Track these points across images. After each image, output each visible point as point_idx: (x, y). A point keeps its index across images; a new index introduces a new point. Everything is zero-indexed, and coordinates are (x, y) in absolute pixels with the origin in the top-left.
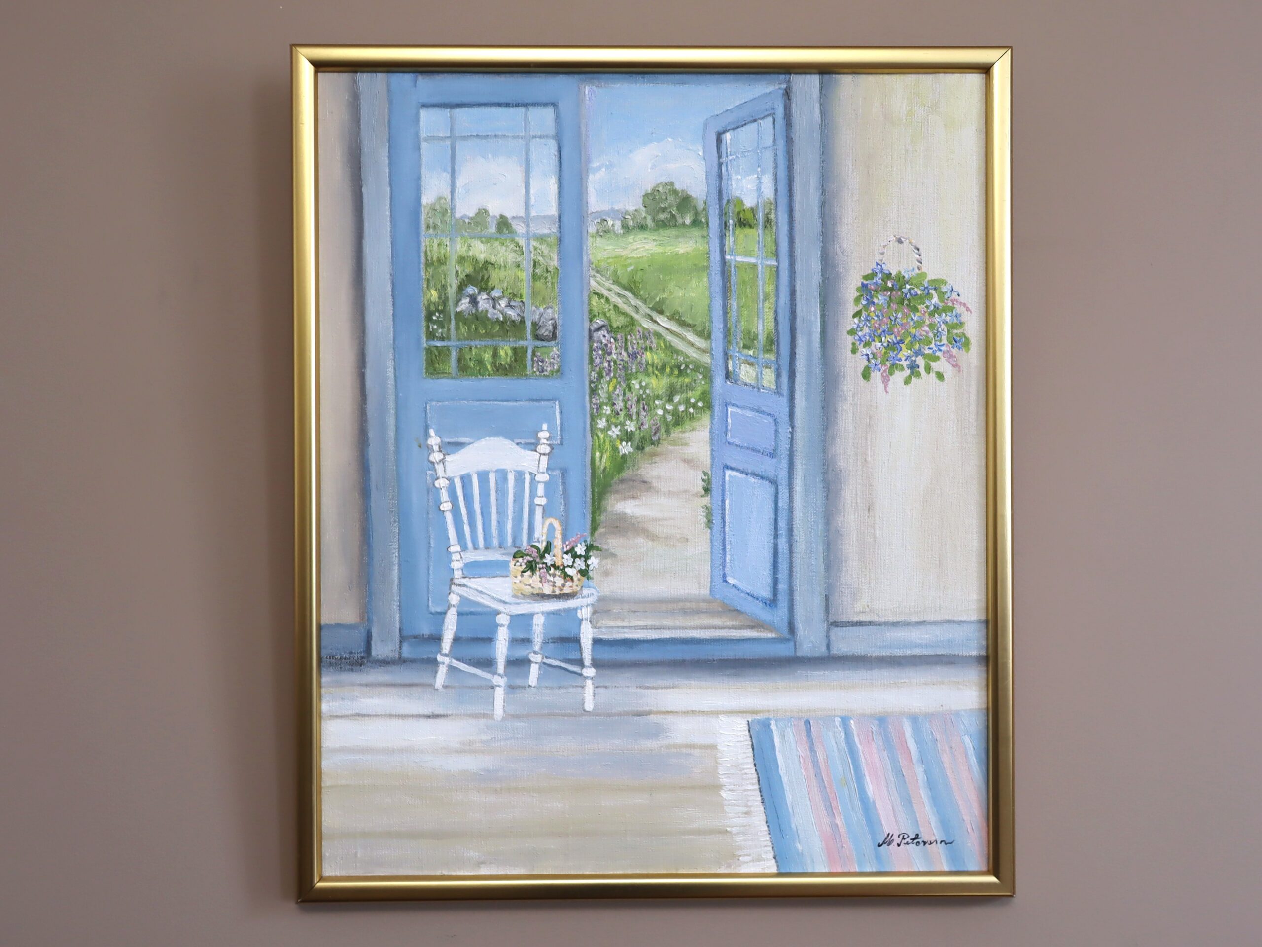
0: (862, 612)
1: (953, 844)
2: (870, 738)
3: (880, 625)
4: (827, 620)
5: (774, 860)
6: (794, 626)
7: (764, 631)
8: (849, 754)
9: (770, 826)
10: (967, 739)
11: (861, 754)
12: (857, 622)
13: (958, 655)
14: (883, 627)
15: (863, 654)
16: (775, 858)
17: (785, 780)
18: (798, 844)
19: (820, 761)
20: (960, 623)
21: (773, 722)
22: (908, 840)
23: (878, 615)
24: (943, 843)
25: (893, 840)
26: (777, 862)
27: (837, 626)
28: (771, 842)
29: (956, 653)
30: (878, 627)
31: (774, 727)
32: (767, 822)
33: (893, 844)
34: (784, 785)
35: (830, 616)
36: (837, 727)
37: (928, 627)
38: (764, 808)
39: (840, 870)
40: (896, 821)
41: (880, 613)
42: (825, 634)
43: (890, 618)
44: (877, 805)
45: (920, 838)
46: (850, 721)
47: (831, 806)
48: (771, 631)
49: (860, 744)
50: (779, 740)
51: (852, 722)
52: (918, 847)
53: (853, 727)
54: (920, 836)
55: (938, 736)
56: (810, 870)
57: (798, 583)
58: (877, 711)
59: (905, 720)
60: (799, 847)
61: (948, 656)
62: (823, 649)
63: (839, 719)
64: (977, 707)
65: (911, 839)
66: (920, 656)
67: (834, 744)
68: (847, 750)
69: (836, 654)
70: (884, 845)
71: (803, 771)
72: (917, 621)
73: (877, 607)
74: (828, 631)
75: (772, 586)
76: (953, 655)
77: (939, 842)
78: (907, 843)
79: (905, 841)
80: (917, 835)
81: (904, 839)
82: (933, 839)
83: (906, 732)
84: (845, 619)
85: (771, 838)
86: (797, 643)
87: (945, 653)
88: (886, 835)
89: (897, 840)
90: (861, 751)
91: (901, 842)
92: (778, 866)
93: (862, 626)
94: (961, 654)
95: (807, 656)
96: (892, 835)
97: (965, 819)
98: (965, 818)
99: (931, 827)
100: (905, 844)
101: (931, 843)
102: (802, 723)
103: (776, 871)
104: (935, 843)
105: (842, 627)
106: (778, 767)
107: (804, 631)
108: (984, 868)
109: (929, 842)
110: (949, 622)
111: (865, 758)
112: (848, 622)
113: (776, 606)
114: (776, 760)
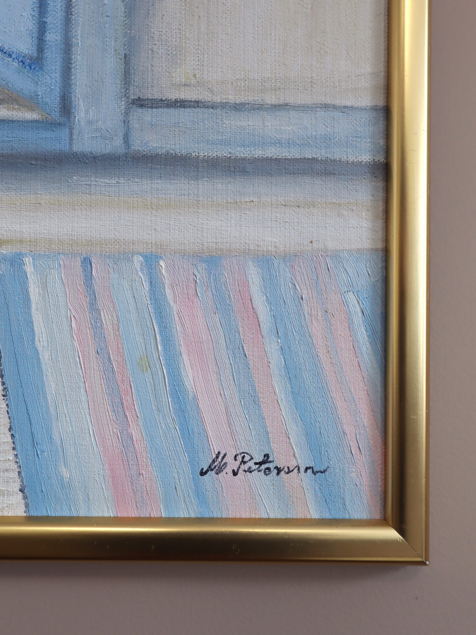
0: (185, 85)
1: (327, 473)
2: (191, 292)
3: (213, 106)
4: (126, 96)
5: (21, 494)
6: (71, 102)
7: (19, 109)
8: (156, 319)
9: (17, 436)
10: (351, 298)
11: (176, 318)
12: (176, 101)
13: (340, 161)
14: (218, 111)
15: (184, 152)
16: (21, 490)
17: (45, 356)
18: (64, 470)
19: (105, 326)
20: (345, 109)
21: (28, 260)
22: (251, 464)
23: (212, 92)
24: (309, 471)
25: (226, 463)
26: (25, 498)
27: (142, 106)
28: (17, 462)
29: (337, 157)
30: (211, 110)
31: (29, 269)
32: (10, 429)
33: (225, 471)
34: (43, 366)
35: (131, 88)
36: (136, 271)
37: (292, 113)
38: (7, 405)
39: (133, 514)
40: (232, 433)
41: (214, 88)
42: (122, 118)
43: (230, 97)
44: (200, 405)
45: (270, 462)
46: (158, 262)
47: (122, 404)
48: (32, 110)
49: (175, 302)
50: (37, 290)
51: (162, 263)
52: (268, 477)
53: (163, 272)
54: (271, 459)
55: (305, 292)
56: (83, 513)
57: (79, 32)
58: (205, 248)
59: (251, 263)
60: (65, 473)
61: (326, 161)
62: (118, 142)
63: (141, 258)
64: (369, 246)
65: (256, 464)
66: (278, 161)
67: (131, 300)
68: (152, 310)
69: (139, 151)
70: (209, 472)
71: (76, 344)
72: (273, 103)
73: (210, 78)
74: (127, 113)
75: (35, 35)
76: (331, 161)
77: (302, 470)
78: (250, 471)
79: (246, 467)
80: (267, 456)
81: (245, 463)
82: (292, 464)
83: (251, 283)
84: (157, 96)
85: (16, 456)
86: (75, 132)
87: (318, 156)
88: (214, 456)
89: (233, 465)
90: (175, 313)
91: (239, 467)
92: (27, 505)
93: (184, 107)
94: (344, 158)
95: (91, 153)
96: (225, 455)
97: (348, 432)
98: (347, 429)
99: (290, 443)
100: (245, 471)
101: (289, 472)
102: (79, 263)
103: (25, 515)
104: (296, 471)
105: (152, 107)
106: (34, 334)
107: (87, 112)
108: (377, 516)
109: (286, 469)
110: (326, 107)
111: (183, 325)
112: (161, 100)
113: (41, 69)
114: (30, 323)
